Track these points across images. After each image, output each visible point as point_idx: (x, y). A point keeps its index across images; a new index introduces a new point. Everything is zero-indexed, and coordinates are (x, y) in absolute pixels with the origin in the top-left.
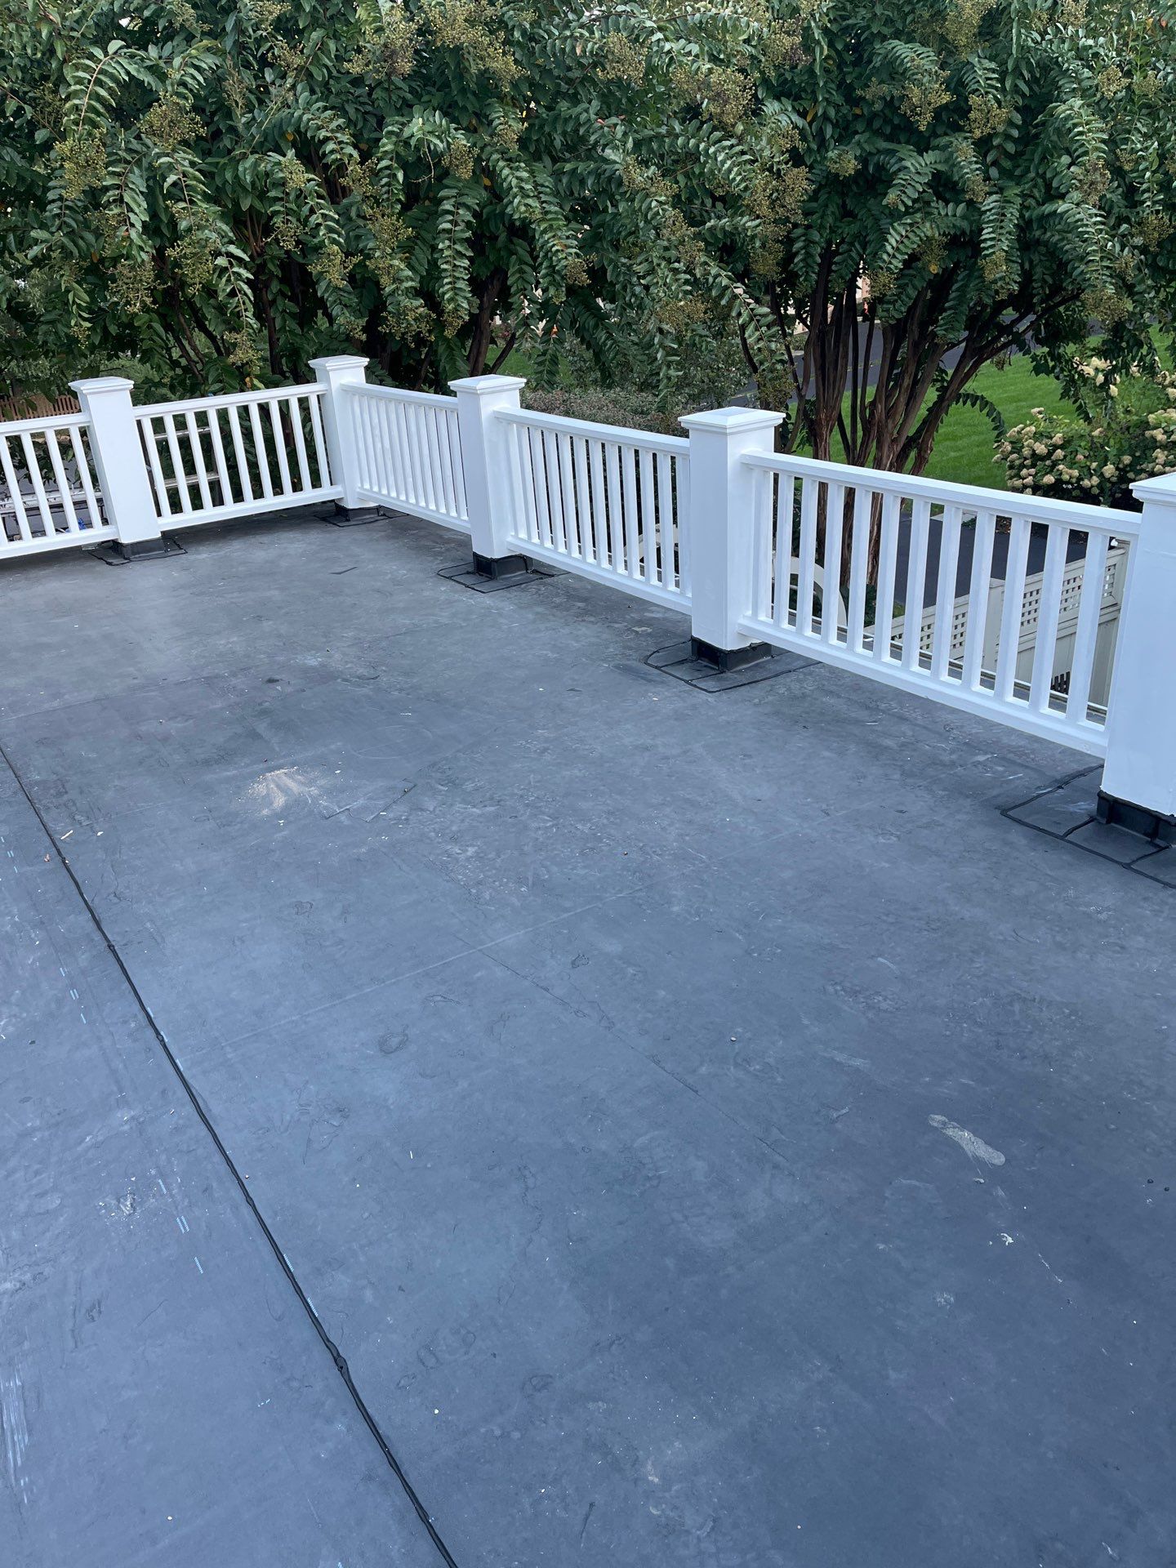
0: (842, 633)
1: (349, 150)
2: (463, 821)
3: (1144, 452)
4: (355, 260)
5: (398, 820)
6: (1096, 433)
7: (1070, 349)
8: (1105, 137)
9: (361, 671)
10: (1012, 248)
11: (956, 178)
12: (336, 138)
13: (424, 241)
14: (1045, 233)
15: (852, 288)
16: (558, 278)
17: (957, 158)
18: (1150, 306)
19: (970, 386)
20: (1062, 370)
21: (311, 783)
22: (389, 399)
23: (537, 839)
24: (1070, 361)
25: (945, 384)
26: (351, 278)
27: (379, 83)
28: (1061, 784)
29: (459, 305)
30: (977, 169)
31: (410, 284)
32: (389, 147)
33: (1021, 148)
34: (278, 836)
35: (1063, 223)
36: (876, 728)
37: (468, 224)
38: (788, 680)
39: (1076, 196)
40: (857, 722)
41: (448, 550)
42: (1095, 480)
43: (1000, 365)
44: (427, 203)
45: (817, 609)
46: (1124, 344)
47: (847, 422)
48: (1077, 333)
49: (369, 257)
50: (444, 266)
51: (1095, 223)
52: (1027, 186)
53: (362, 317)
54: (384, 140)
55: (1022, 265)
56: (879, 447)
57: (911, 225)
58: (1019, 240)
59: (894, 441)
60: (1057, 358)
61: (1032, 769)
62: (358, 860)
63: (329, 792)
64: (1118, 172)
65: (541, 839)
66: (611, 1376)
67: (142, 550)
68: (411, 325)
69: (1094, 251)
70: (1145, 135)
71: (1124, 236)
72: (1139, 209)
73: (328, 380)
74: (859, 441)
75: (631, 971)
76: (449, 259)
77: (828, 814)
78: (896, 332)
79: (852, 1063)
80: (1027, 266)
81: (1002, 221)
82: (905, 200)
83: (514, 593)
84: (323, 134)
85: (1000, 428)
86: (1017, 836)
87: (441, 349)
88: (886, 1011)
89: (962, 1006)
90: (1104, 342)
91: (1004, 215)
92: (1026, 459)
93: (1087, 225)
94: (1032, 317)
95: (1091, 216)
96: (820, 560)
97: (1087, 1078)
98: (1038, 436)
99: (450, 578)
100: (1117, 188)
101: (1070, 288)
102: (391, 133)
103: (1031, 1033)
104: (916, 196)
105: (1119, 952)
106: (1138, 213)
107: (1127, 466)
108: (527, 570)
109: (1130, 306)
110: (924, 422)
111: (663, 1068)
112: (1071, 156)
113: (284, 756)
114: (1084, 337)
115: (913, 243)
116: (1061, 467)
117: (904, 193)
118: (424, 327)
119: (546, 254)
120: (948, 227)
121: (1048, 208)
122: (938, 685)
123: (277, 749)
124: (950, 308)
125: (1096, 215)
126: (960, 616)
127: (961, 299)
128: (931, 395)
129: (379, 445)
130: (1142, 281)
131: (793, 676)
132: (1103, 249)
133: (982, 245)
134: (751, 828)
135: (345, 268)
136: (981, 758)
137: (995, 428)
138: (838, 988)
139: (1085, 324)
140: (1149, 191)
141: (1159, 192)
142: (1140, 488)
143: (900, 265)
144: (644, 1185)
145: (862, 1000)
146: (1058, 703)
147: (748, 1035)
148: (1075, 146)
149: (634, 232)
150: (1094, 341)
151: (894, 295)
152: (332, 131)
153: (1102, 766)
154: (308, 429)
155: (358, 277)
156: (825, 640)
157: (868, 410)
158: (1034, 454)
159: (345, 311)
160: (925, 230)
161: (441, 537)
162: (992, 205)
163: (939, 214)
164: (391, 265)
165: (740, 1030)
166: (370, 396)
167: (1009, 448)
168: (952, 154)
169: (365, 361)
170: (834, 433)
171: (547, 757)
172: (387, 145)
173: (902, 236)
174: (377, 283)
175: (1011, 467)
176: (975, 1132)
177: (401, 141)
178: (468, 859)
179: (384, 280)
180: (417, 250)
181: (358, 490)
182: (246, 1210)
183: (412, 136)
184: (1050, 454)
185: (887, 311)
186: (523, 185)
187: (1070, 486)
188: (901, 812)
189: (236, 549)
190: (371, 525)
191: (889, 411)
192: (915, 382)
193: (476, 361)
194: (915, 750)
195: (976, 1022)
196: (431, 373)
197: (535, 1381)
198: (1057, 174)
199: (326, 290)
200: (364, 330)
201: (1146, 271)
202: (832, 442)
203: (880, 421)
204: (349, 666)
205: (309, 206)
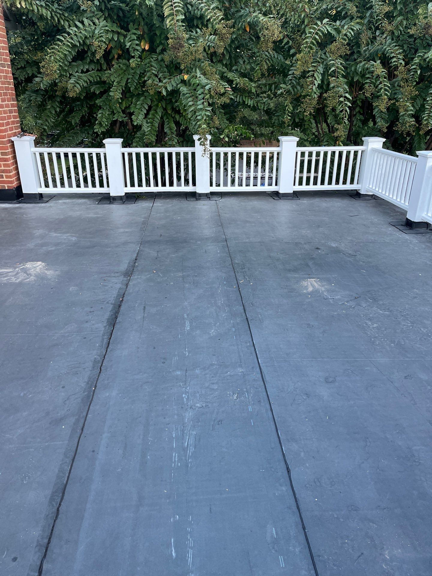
1: (401, 61)
2: (375, 314)
4: (392, 102)
5: (351, 307)
9: (350, 252)
12: (397, 57)
13: (421, 97)
21: (323, 286)
22: (389, 155)
23: (403, 329)
26: (388, 109)
27: (420, 37)
29: (429, 122)
31: (411, 112)
34: (307, 300)
41: (396, 215)
44: (426, 82)
49: (397, 101)
50: (427, 107)
53: (388, 123)
54: (416, 58)
62: (333, 316)
63: (328, 291)
66: (381, 518)
67: (286, 196)
68: (407, 128)
73: (368, 146)
76: (430, 104)
83: (419, 236)
84: (393, 55)
87: (416, 138)
99: (394, 226)
102: (420, 56)
108: (427, 228)
113: (316, 275)
118: (412, 129)
123: (314, 272)
129: (380, 172)
135: (387, 104)
144: (413, 463)
152: (397, 54)
154: (354, 162)
155: (390, 108)
159: (382, 120)
161: (395, 210)
164: (405, 105)
166: (383, 153)
169: (384, 140)
171: (415, 300)
172: (417, 60)
174: (397, 112)
177: (422, 59)
178: (373, 328)
179: (401, 110)
180: (418, 100)
181: (367, 187)
182: (270, 413)
183: (428, 57)
189: (317, 201)
190: (367, 201)
193: (430, 145)
196: (409, 147)
197: (353, 507)
199: (377, 112)
200: (387, 128)
204: (347, 249)
205: (380, 81)
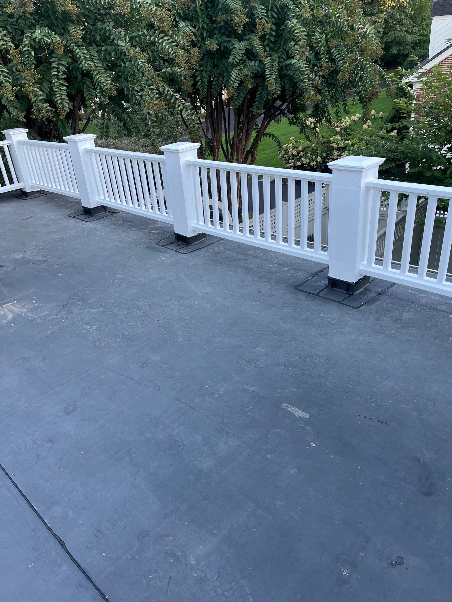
0: (231, 227)
1: (10, 44)
2: (90, 315)
3: (330, 152)
4: (17, 88)
5: (62, 318)
6: (313, 146)
7: (301, 115)
8: (306, 34)
9: (40, 259)
10: (276, 78)
11: (254, 51)
12: (4, 39)
13: (46, 80)
14: (288, 72)
15: (221, 95)
16: (104, 93)
17: (253, 43)
18: (327, 98)
19: (268, 130)
20: (299, 123)
21: (23, 307)
22: (39, 146)
23: (122, 319)
24: (301, 119)
25: (259, 130)
26: (16, 96)
27: (20, 17)
28: (315, 275)
29: (64, 105)
30: (261, 48)
31: (42, 97)
32: (27, 42)
33: (276, 39)
34: (11, 331)
35: (294, 67)
36: (247, 262)
37: (64, 72)
38: (213, 246)
39: (297, 57)
40: (240, 260)
41: (72, 206)
42: (315, 163)
43: (277, 122)
44: (46, 64)
45: (221, 218)
46: (319, 112)
47: (224, 146)
48: (303, 109)
49: (23, 87)
50: (56, 90)
51: (305, 67)
52: (280, 54)
53: (23, 111)
54: (25, 40)
55: (281, 84)
56: (237, 155)
57: (239, 70)
58: (279, 74)
59: (242, 152)
60: (297, 118)
61: (304, 271)
62: (47, 337)
63: (31, 310)
64: (312, 47)
65: (123, 319)
66: (173, 525)
68: (45, 115)
69: (306, 78)
70: (320, 33)
71: (316, 72)
72: (320, 61)
73: (11, 139)
74: (230, 153)
75: (165, 366)
76: (58, 87)
77: (233, 296)
78: (239, 111)
79: (251, 389)
80: (283, 84)
81: (272, 67)
82: (236, 60)
83: (101, 221)
85: (280, 145)
86: (301, 296)
87: (59, 124)
88: (262, 367)
89: (288, 361)
90: (313, 112)
91: (272, 65)
92: (290, 156)
93: (302, 68)
94: (286, 104)
95: (304, 64)
96: (220, 200)
97: (334, 381)
98: (293, 148)
99: (74, 217)
100: (312, 53)
101: (299, 92)
102: (28, 36)
103: (314, 368)
104: (240, 58)
105: (341, 334)
106: (320, 63)
107: (325, 157)
108: (106, 211)
109: (320, 98)
110: (253, 144)
111: (181, 402)
112: (295, 42)
113: (10, 297)
114: (305, 110)
115: (241, 76)
116: (303, 159)
117: (236, 57)
118: (50, 115)
119: (98, 84)
120: (253, 70)
121: (288, 62)
122: (267, 243)
123: (7, 295)
124: (257, 101)
125: (305, 64)
126: (273, 217)
127: (261, 97)
128: (254, 134)
129: (37, 165)
130: (324, 88)
131: (215, 245)
132: (309, 77)
133: (266, 77)
134: (205, 304)
135: (13, 92)
136: (286, 269)
137: (278, 146)
138: (244, 361)
139: (305, 105)
140: (323, 54)
141: (327, 54)
142: (331, 165)
143: (237, 85)
144: (178, 449)
145: (253, 364)
146: (310, 246)
147: (212, 384)
148: (296, 38)
149: (133, 74)
150: (309, 112)
151: (237, 97)
152: (2, 36)
153: (328, 267)
154: (5, 160)
155: (19, 95)
156: (225, 230)
157: (231, 141)
158: (293, 154)
159: (15, 109)
160: (245, 71)
161: (68, 201)
162: (268, 61)
163: (249, 65)
164: (33, 90)
165: (209, 383)
166: (31, 145)
167: (284, 153)
168: (251, 42)
169: (27, 130)
170: (220, 149)
171: (122, 286)
172: (26, 41)
173: (237, 74)
174: (28, 98)
175: (285, 160)
176: (298, 408)
177: (32, 40)
178: (93, 331)
179: (31, 96)
180: (44, 84)
181: (30, 184)
183: (37, 37)
184: (298, 154)
185: (235, 103)
186: (85, 56)
187: (306, 166)
188: (259, 292)
190: (37, 198)
191: (240, 141)
192: (248, 130)
193: (75, 128)
194: (262, 268)
195: (294, 367)
196: (57, 134)
197: (143, 534)
198: (290, 49)
199: (6, 101)
200: (25, 117)
201: (325, 85)
202: (220, 154)
203: (236, 145)
204: (35, 257)
